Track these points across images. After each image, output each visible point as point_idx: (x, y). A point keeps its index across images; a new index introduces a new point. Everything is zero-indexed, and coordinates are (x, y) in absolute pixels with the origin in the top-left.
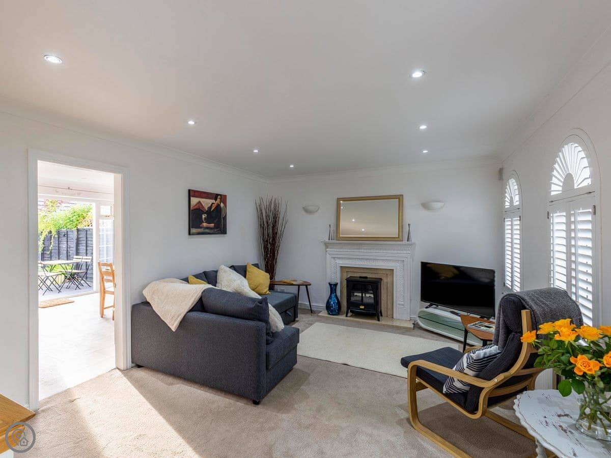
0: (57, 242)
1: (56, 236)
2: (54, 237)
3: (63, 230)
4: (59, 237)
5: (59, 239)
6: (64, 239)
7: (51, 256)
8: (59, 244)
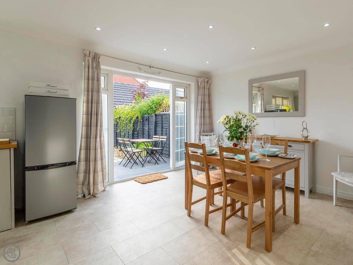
0: (142, 125)
1: (141, 120)
2: (140, 121)
3: (146, 116)
4: (143, 121)
5: (143, 123)
6: (146, 123)
7: (138, 135)
8: (143, 127)
